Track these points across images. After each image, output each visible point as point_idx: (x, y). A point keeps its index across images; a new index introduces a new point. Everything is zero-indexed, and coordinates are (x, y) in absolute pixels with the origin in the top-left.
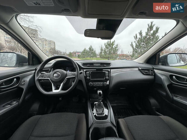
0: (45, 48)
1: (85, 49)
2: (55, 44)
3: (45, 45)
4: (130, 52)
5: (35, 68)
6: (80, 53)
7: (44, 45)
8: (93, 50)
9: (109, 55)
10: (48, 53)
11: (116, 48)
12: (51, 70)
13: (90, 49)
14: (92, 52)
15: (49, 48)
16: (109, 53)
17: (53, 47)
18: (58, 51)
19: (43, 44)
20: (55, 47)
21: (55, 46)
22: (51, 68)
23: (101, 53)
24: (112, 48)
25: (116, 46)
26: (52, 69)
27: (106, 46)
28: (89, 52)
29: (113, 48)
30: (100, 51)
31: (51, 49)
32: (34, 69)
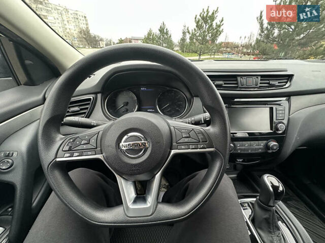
0: (68, 30)
1: (150, 31)
2: (86, 20)
3: (68, 22)
4: (243, 38)
5: (41, 96)
6: (139, 41)
7: (66, 22)
8: (167, 33)
9: (202, 44)
10: (76, 42)
11: (219, 26)
12: (95, 99)
13: (161, 30)
14: (165, 39)
15: (78, 30)
16: (203, 39)
17: (84, 27)
18: (95, 37)
19: (63, 21)
20: (87, 28)
21: (87, 24)
22: (96, 93)
23: (183, 40)
24: (209, 27)
25: (219, 23)
26: (99, 96)
27: (198, 23)
28: (159, 38)
29: (213, 29)
30: (181, 36)
31: (81, 32)
32: (36, 101)
